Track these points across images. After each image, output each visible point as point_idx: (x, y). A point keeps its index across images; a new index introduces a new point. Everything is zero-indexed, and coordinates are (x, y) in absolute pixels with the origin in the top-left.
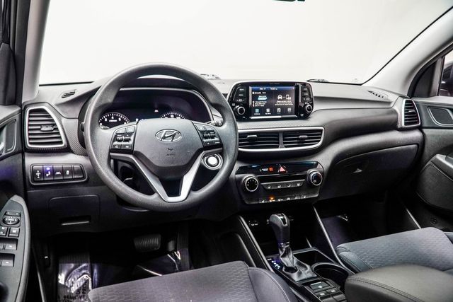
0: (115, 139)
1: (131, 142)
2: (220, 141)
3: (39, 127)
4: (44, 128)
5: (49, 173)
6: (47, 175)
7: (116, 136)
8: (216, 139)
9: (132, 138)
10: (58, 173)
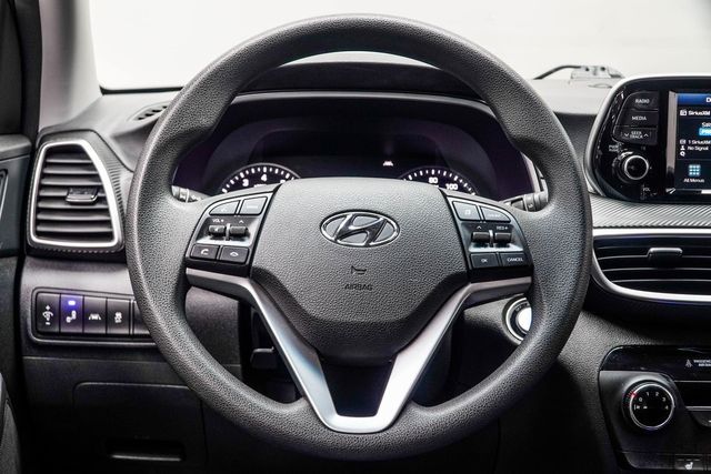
0: (204, 229)
1: (248, 243)
2: (526, 254)
3: (63, 194)
4: (74, 197)
5: (74, 313)
6: (69, 319)
7: (208, 222)
8: (513, 248)
9: (253, 229)
10: (95, 317)
